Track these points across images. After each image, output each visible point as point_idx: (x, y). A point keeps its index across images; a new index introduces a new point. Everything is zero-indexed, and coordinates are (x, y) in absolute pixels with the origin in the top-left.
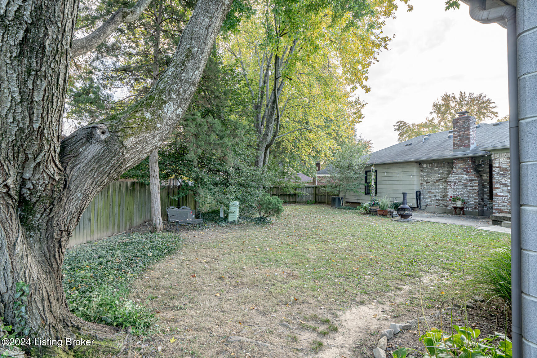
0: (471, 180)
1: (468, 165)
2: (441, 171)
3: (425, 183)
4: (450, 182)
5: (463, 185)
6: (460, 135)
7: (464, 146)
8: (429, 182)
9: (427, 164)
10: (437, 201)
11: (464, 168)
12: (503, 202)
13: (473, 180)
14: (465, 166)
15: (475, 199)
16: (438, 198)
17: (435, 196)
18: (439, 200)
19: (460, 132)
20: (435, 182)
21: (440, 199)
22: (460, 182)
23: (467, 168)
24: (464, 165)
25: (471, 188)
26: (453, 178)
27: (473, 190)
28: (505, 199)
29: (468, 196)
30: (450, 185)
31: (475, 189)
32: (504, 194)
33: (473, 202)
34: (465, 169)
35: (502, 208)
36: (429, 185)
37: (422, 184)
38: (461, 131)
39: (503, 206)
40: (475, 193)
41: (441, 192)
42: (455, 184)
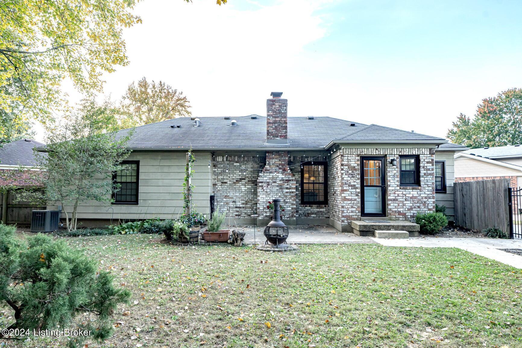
0: (288, 181)
1: (284, 160)
2: (243, 167)
3: (219, 184)
4: (262, 182)
5: (278, 186)
6: (275, 122)
7: (281, 136)
8: (226, 183)
9: (223, 156)
10: (238, 209)
11: (280, 164)
12: (352, 207)
13: (290, 180)
14: (280, 162)
15: (293, 204)
16: (239, 204)
17: (234, 202)
18: (240, 208)
19: (275, 117)
20: (234, 183)
21: (241, 206)
22: (275, 182)
23: (283, 165)
24: (280, 160)
25: (288, 191)
26: (264, 177)
27: (290, 193)
28: (353, 203)
29: (284, 200)
30: (262, 186)
31: (293, 192)
32: (353, 197)
33: (290, 209)
34: (281, 166)
35: (351, 214)
36: (225, 186)
37: (215, 185)
38: (277, 117)
39: (352, 212)
40: (292, 196)
41: (242, 196)
42: (269, 185)
